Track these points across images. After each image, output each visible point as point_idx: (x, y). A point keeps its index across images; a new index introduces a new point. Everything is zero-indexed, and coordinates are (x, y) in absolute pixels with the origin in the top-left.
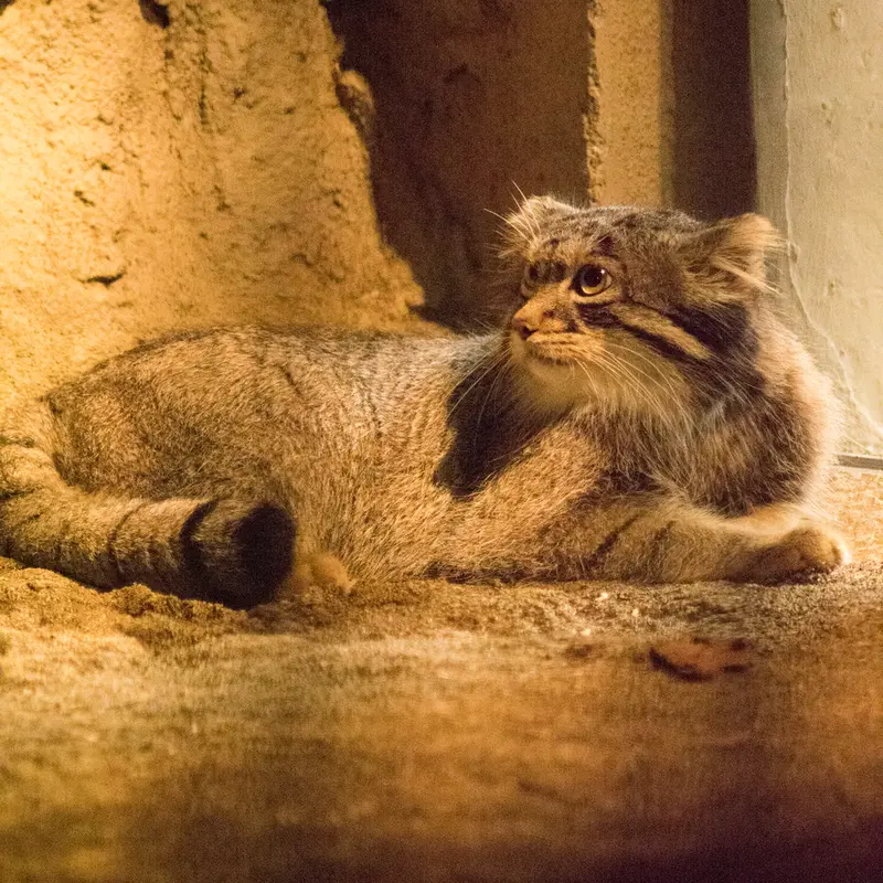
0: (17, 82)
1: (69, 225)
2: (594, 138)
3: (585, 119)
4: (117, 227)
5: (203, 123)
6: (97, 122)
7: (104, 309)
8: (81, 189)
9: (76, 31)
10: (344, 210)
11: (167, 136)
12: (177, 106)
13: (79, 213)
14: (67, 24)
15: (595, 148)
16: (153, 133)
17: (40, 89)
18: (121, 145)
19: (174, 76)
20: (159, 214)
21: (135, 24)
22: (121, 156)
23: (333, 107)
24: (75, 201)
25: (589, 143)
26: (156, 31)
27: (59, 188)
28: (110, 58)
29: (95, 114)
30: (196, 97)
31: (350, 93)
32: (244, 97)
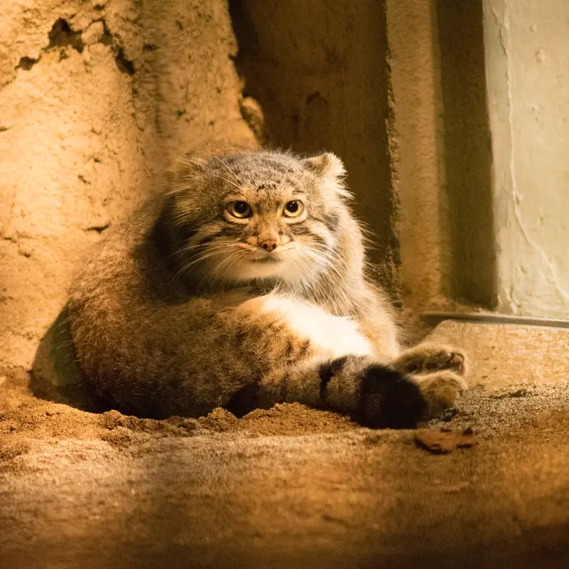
0: (41, 110)
1: (76, 196)
2: (392, 132)
3: (387, 121)
4: (104, 197)
5: (158, 132)
6: (89, 133)
8: (82, 173)
9: (77, 78)
11: (135, 140)
12: (141, 123)
13: (81, 189)
14: (71, 74)
15: (394, 139)
16: (126, 139)
17: (55, 114)
18: (106, 146)
19: (139, 104)
20: (131, 188)
21: (113, 73)
23: (239, 120)
24: (79, 182)
25: (389, 136)
26: (126, 77)
27: (68, 174)
28: (98, 94)
29: (90, 128)
30: (153, 116)
31: (249, 112)
32: (184, 116)
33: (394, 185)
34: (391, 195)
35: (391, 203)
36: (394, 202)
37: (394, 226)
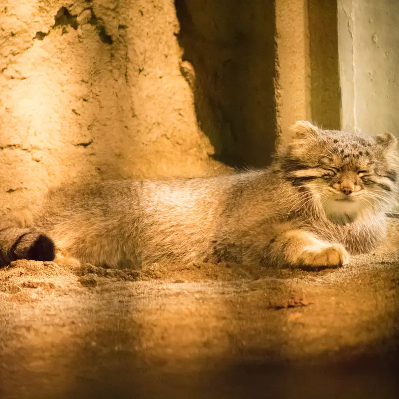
0: (49, 66)
2: (278, 86)
3: (274, 79)
4: (89, 124)
5: (127, 82)
6: (80, 82)
7: (84, 156)
8: (75, 108)
9: (72, 46)
10: (183, 117)
11: (112, 87)
12: (116, 76)
13: (74, 118)
14: (69, 43)
15: (279, 91)
16: (105, 86)
17: (58, 69)
18: (91, 90)
19: (115, 64)
20: (107, 118)
21: (97, 43)
22: (91, 96)
23: (179, 76)
24: (72, 114)
25: (276, 89)
26: (107, 46)
27: (66, 108)
28: (87, 57)
29: (81, 79)
30: (124, 72)
31: (186, 70)
32: (142, 72)
33: (278, 121)
34: (275, 127)
35: (276, 132)
36: (278, 132)
37: (277, 148)
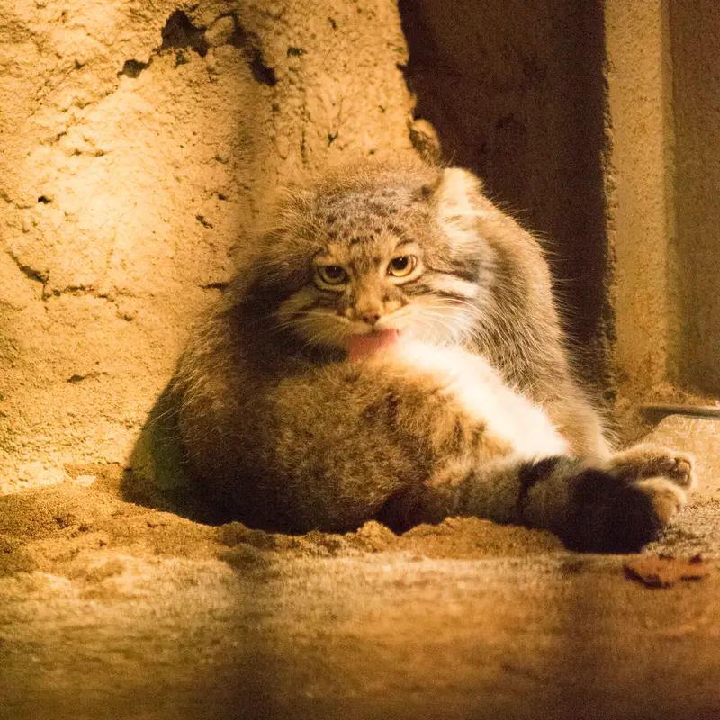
1: (192, 243)
2: (609, 169)
3: (602, 154)
4: (231, 245)
5: (304, 162)
6: (214, 161)
8: (203, 214)
9: (197, 89)
11: (275, 172)
12: (282, 149)
13: (201, 234)
14: (190, 83)
15: (610, 177)
16: (263, 170)
17: (169, 135)
18: (235, 179)
19: (280, 125)
21: (246, 85)
22: (235, 188)
23: (408, 148)
24: (197, 224)
25: (605, 173)
26: (265, 89)
27: (184, 214)
28: (226, 110)
29: (213, 155)
30: (298, 141)
31: (421, 138)
32: (336, 142)
33: (609, 237)
34: (604, 250)
35: (605, 260)
36: (609, 259)
37: (608, 292)
